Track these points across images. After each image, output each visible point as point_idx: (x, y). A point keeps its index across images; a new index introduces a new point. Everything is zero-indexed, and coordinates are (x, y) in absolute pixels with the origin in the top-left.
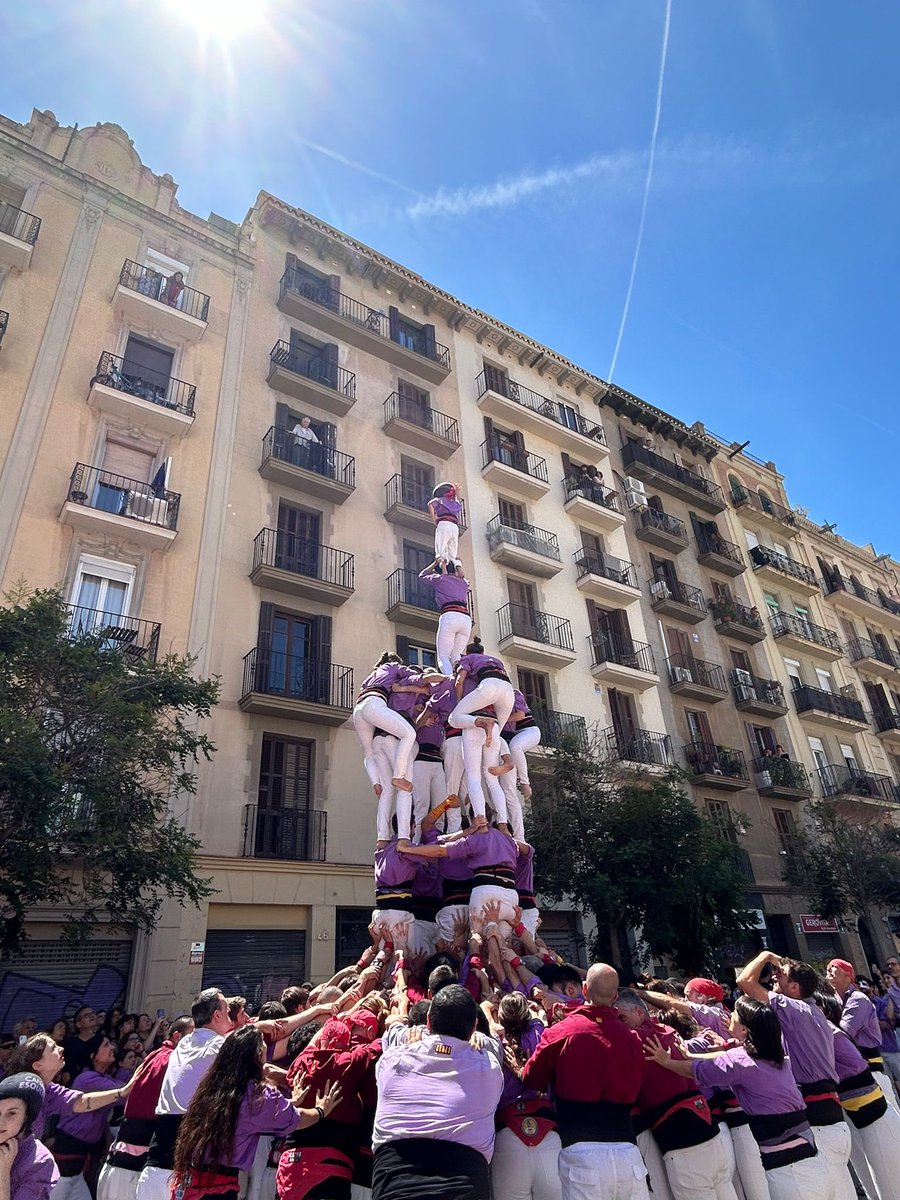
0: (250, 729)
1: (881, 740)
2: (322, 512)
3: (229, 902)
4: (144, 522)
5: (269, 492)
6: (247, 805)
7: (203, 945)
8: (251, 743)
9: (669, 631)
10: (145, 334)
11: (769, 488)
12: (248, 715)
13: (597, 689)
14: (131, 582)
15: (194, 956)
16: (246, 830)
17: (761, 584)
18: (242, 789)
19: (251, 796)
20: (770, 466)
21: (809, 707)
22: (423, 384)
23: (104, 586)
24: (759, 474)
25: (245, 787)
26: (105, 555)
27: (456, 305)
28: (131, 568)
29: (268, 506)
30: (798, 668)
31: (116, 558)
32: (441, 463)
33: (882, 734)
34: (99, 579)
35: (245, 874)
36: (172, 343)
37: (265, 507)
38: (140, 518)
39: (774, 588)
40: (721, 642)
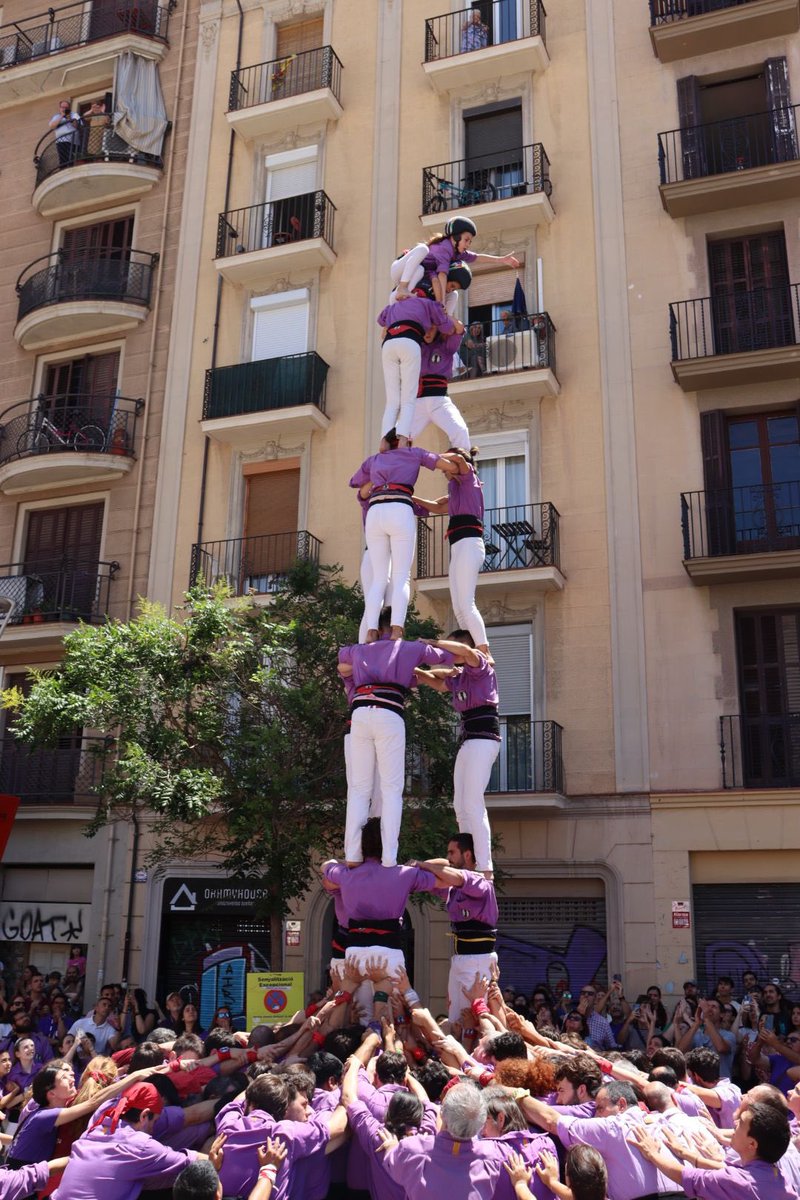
0: (712, 608)
2: (782, 223)
3: (715, 849)
4: (511, 372)
5: (687, 236)
6: (721, 718)
7: (687, 903)
8: (716, 627)
10: (479, 102)
12: (706, 588)
14: (526, 453)
15: (677, 918)
16: (723, 752)
18: (713, 695)
19: (727, 704)
23: (501, 467)
25: (717, 693)
26: (488, 430)
28: (522, 433)
29: (690, 259)
31: (501, 427)
34: (494, 462)
35: (732, 811)
36: (514, 90)
37: (684, 264)
38: (503, 369)
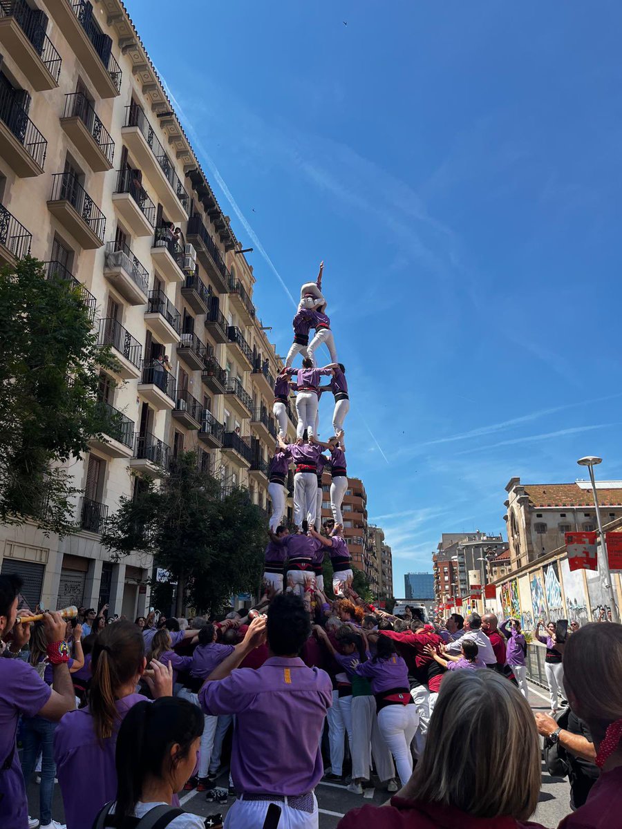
1: (249, 475)
9: (181, 369)
11: (246, 284)
13: (138, 401)
17: (227, 353)
20: (251, 268)
21: (230, 446)
22: (93, 91)
24: (245, 272)
27: (134, 34)
30: (228, 417)
32: (90, 172)
33: (251, 472)
39: (233, 360)
40: (202, 387)
